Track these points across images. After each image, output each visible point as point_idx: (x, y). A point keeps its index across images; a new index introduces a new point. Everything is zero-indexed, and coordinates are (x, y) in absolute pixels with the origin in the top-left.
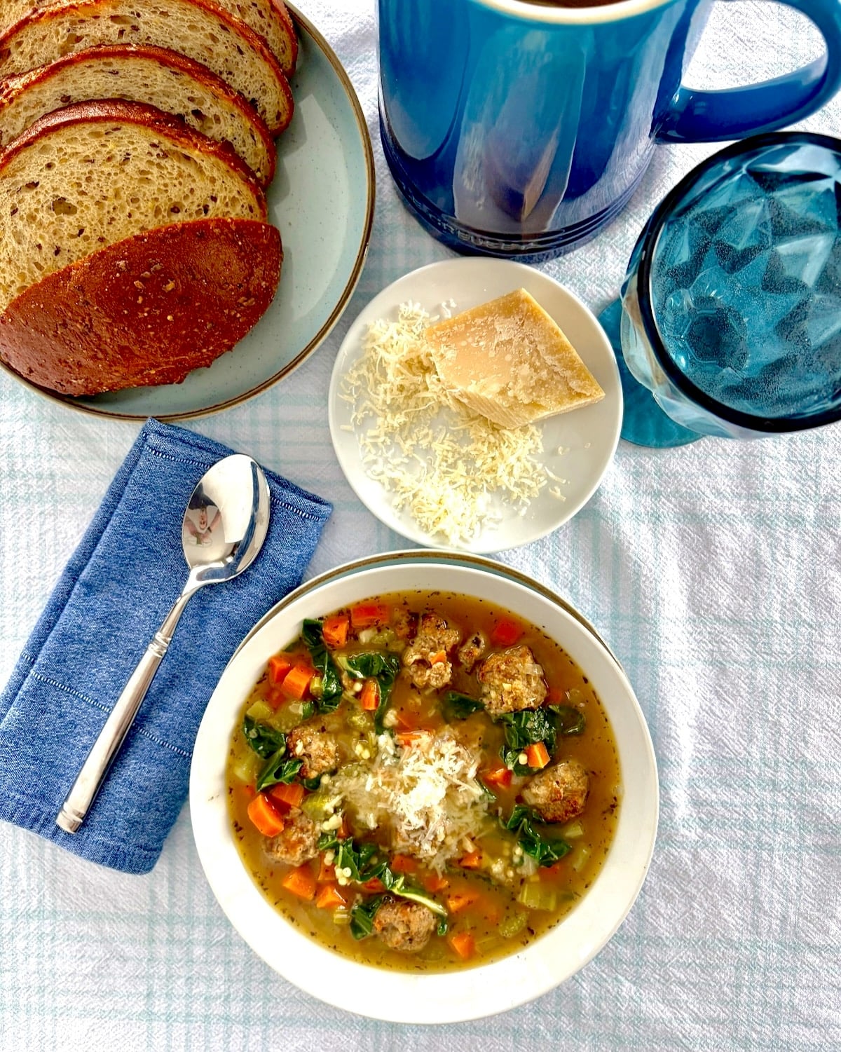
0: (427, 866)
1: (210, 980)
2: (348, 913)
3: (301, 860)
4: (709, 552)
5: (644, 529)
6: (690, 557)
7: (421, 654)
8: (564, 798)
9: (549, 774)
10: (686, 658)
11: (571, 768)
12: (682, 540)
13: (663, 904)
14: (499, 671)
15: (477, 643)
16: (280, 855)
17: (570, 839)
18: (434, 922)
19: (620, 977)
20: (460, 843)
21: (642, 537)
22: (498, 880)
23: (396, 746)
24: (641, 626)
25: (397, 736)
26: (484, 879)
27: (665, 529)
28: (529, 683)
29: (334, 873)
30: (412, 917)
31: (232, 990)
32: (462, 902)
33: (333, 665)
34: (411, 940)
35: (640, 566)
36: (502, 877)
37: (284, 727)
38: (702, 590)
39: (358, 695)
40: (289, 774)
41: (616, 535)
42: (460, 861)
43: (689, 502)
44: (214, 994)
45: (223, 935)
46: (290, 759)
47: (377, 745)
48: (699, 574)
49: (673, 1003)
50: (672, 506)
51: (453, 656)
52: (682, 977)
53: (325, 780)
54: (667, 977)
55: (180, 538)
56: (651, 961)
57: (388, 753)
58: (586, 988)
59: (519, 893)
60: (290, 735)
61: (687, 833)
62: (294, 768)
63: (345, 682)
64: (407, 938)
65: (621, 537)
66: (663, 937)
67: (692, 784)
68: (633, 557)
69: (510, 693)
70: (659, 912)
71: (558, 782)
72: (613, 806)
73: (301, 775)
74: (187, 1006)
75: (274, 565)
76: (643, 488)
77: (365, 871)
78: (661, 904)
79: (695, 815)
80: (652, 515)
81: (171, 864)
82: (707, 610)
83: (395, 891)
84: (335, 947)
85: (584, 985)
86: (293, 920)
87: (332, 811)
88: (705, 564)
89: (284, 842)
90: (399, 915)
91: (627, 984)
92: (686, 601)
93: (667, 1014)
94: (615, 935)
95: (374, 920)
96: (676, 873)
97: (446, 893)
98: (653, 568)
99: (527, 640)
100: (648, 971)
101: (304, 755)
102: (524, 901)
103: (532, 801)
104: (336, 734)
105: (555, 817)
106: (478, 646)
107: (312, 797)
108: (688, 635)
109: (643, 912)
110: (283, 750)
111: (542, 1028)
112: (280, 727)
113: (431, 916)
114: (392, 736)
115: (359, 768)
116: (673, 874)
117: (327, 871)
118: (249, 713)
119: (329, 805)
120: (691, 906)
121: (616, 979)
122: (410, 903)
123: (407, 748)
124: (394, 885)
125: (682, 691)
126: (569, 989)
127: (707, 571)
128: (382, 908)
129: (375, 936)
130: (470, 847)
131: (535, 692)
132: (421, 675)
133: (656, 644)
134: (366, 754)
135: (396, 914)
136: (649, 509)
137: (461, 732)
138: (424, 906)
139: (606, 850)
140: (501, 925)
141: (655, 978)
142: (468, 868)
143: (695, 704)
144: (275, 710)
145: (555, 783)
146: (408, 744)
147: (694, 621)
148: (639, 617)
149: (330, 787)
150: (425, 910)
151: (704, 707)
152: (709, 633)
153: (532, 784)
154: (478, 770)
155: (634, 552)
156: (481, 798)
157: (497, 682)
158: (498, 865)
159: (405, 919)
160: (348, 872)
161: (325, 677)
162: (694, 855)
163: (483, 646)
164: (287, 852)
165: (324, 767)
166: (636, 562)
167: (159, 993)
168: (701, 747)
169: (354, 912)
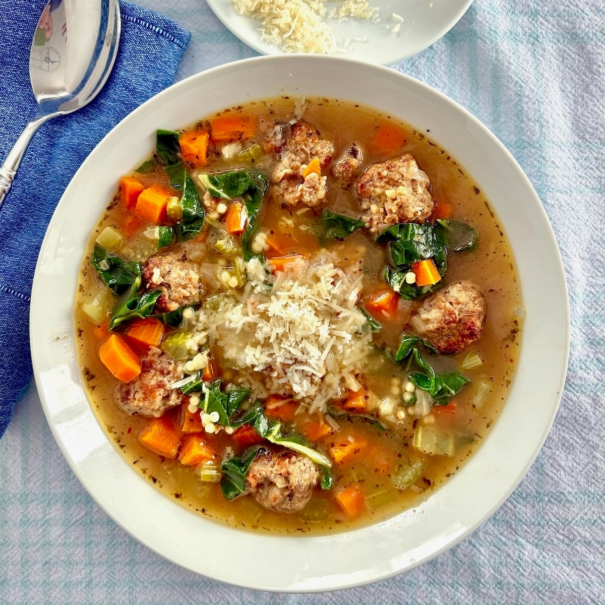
0: (307, 410)
1: (69, 563)
2: (216, 469)
3: (162, 408)
4: (591, 72)
5: (522, 49)
6: (572, 79)
7: (292, 168)
8: (460, 320)
9: (440, 296)
10: (574, 185)
11: (465, 289)
12: (563, 61)
13: (563, 456)
14: (381, 178)
15: (354, 153)
16: (137, 402)
17: (468, 371)
18: (316, 475)
19: (520, 539)
20: (343, 380)
21: (522, 57)
22: (387, 422)
23: (267, 272)
24: (526, 151)
25: (268, 262)
26: (372, 423)
27: (544, 50)
28: (415, 190)
29: (200, 420)
30: (291, 468)
31: (94, 575)
32: (347, 450)
33: (192, 185)
34: (291, 496)
35: (521, 86)
36: (391, 419)
37: (139, 256)
38: (586, 113)
39: (222, 218)
40: (145, 306)
41: (494, 55)
42: (344, 401)
43: (568, 21)
44: (74, 579)
45: (83, 513)
46: (146, 291)
47: (245, 272)
48: (582, 97)
49: (579, 565)
50: (550, 26)
51: (327, 168)
52: (588, 535)
53: (188, 313)
54: (571, 537)
55: (28, 74)
56: (554, 519)
57: (259, 280)
58: (484, 555)
59: (411, 437)
60: (147, 264)
61: (586, 375)
62: (150, 299)
63: (207, 203)
64: (287, 493)
65: (500, 57)
66: (566, 492)
67: (587, 322)
68: (514, 77)
69: (394, 200)
70: (559, 465)
71: (451, 303)
72: (514, 332)
73: (159, 308)
74: (45, 594)
75: (127, 88)
76: (519, 8)
77: (237, 419)
78: (561, 456)
79: (592, 356)
80: (530, 35)
81: (24, 435)
82: (592, 134)
83: (271, 439)
84: (203, 510)
85: (483, 550)
86: (155, 480)
87: (196, 348)
88: (587, 86)
89: (141, 388)
90: (276, 467)
91: (529, 547)
92: (570, 125)
93: (573, 577)
94: (514, 493)
95: (248, 474)
96: (576, 421)
97: (329, 441)
98: (535, 89)
99: (409, 147)
100: (551, 532)
101: (162, 284)
102: (419, 445)
103: (423, 328)
104: (199, 263)
105: (450, 345)
106: (355, 157)
107: (173, 335)
108: (574, 161)
109: (542, 466)
110: (138, 281)
111: (438, 601)
112: (135, 256)
113: (313, 469)
114: (262, 261)
115: (226, 300)
116: (573, 421)
117: (191, 420)
118: (97, 241)
119: (191, 342)
120: (594, 457)
121: (516, 541)
122: (288, 454)
123: (279, 274)
124: (269, 432)
125: (571, 219)
126: (465, 556)
127: (590, 93)
128: (256, 461)
129: (250, 495)
130: (355, 386)
131: (421, 201)
132: (293, 192)
133: (543, 170)
134: (234, 282)
135: (273, 466)
136: (526, 29)
137: (339, 256)
138: (305, 456)
139: (509, 382)
140: (393, 476)
141: (558, 539)
142: (352, 409)
143: (586, 234)
144: (129, 238)
145: (448, 304)
146: (281, 268)
147: (579, 146)
148: (523, 141)
149: (194, 323)
150: (306, 461)
151: (595, 237)
152: (596, 159)
153: (422, 310)
154: (361, 295)
155: (514, 72)
156: (364, 327)
157: (379, 191)
158: (387, 404)
159: (283, 471)
160: (215, 416)
161: (184, 198)
162: (594, 400)
163: (360, 155)
164: (144, 399)
165: (185, 298)
166: (517, 83)
167: (13, 581)
168: (594, 281)
169: (225, 468)
